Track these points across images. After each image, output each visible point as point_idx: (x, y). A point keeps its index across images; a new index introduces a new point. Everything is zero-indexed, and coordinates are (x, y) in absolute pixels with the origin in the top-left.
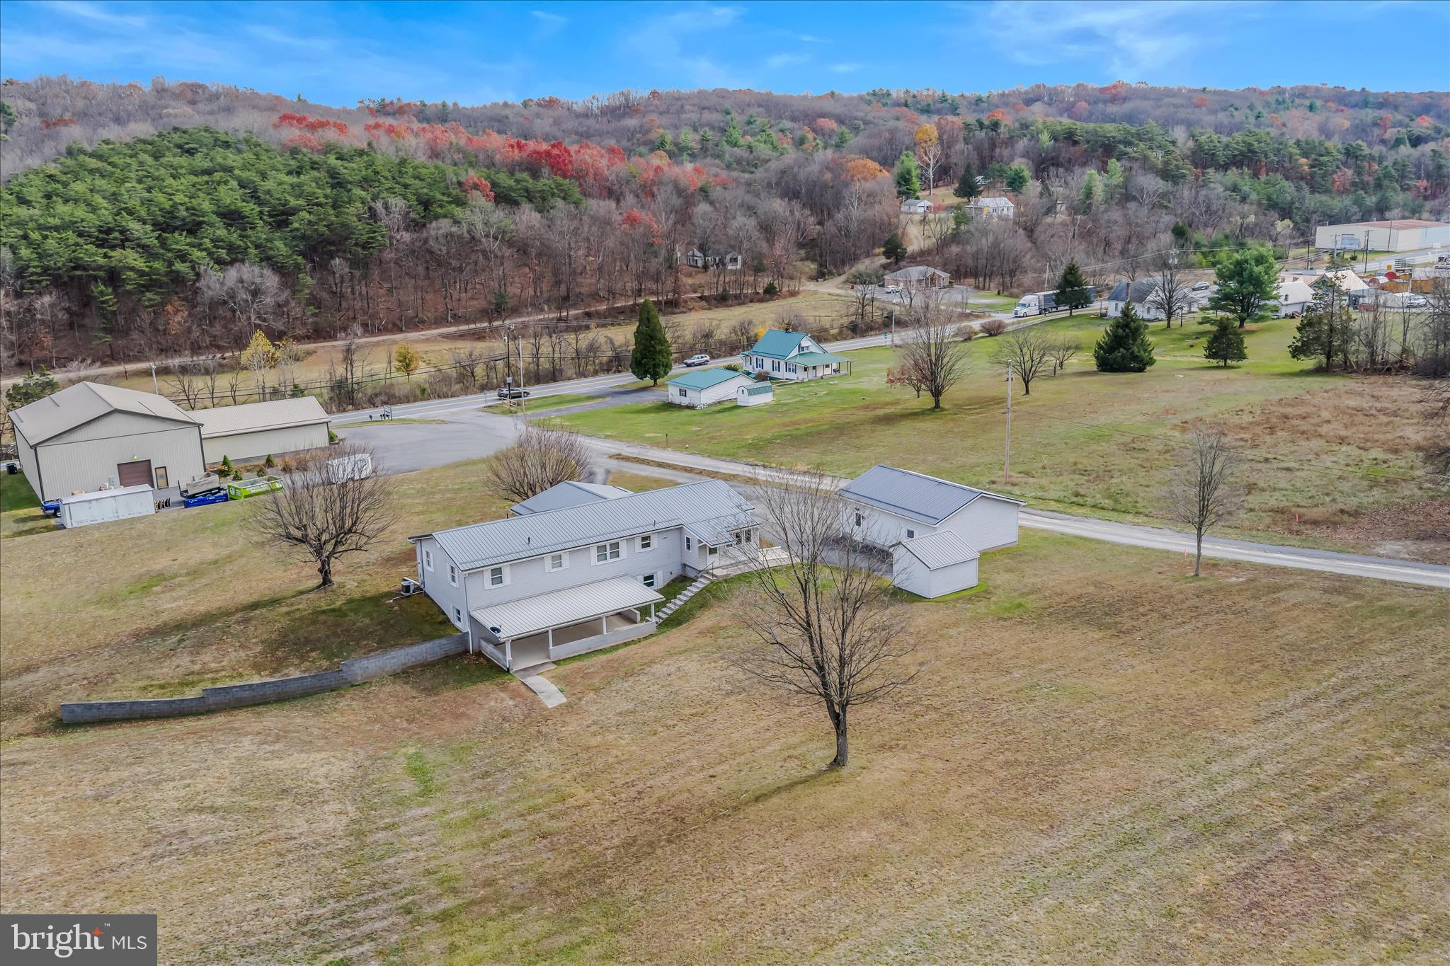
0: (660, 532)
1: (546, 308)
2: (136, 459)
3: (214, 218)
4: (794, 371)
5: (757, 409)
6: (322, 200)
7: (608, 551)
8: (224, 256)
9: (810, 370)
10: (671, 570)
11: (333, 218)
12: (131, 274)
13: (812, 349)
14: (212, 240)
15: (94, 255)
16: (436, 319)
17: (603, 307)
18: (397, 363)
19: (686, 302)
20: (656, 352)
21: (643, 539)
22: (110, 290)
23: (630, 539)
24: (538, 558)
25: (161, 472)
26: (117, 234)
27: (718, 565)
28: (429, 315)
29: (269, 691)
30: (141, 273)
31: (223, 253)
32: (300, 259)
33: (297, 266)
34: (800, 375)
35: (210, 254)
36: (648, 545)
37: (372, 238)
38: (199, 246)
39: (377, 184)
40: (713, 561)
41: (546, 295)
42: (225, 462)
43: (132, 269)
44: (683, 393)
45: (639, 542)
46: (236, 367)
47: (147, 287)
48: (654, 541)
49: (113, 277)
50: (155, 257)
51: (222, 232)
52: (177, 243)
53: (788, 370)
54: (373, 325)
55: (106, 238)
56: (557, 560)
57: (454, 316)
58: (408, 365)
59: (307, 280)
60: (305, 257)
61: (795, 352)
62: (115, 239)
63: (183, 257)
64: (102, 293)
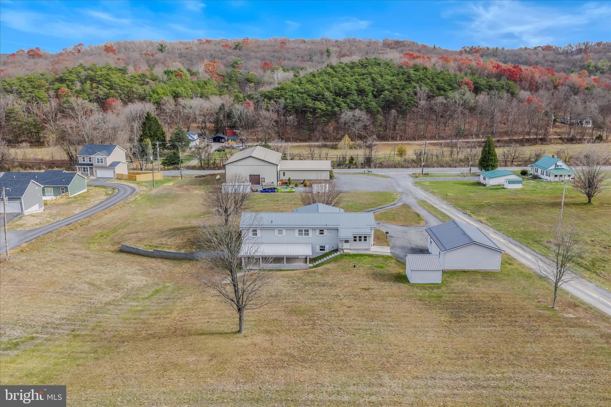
0: (328, 229)
1: (481, 136)
2: (255, 174)
3: (355, 92)
4: (549, 176)
5: (511, 191)
6: (399, 87)
7: (304, 233)
8: (353, 106)
9: (558, 176)
10: (333, 246)
11: (397, 94)
12: (319, 110)
13: (563, 167)
14: (351, 100)
15: (310, 103)
16: (431, 137)
17: (507, 138)
18: (397, 152)
19: (551, 139)
20: (489, 159)
21: (320, 231)
22: (311, 116)
23: (314, 229)
24: (272, 229)
25: (263, 179)
26: (320, 96)
27: (348, 248)
28: (429, 135)
29: (171, 255)
30: (322, 110)
31: (353, 105)
32: (380, 109)
33: (378, 111)
34: (552, 178)
35: (348, 105)
36: (323, 233)
37: (410, 102)
38: (345, 102)
39: (424, 81)
40: (346, 246)
41: (482, 131)
42: (289, 180)
43: (320, 109)
44: (484, 179)
45: (318, 232)
46: (334, 147)
47: (324, 116)
48: (325, 232)
49: (314, 111)
50: (329, 104)
51: (355, 97)
52: (338, 100)
53: (547, 175)
54: (405, 137)
55: (316, 98)
56: (280, 231)
57: (439, 136)
58: (401, 154)
59: (380, 117)
60: (382, 108)
61: (553, 167)
62: (320, 98)
63: (338, 105)
64: (308, 117)
